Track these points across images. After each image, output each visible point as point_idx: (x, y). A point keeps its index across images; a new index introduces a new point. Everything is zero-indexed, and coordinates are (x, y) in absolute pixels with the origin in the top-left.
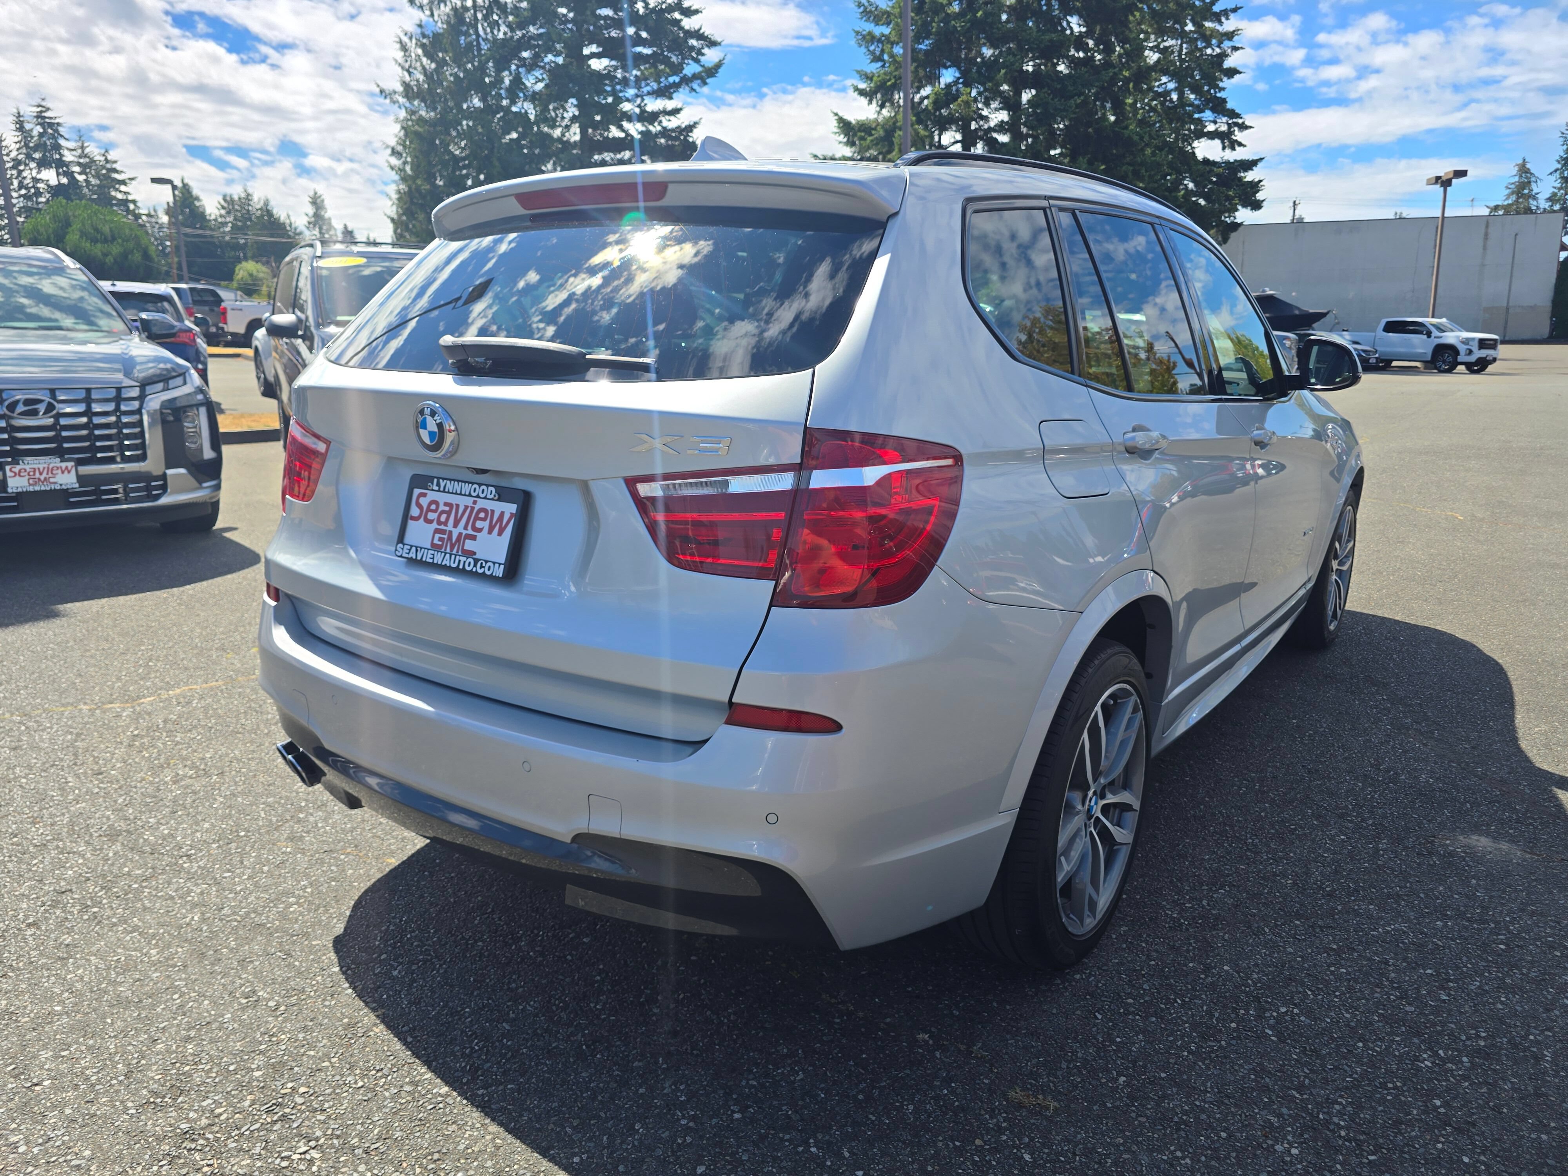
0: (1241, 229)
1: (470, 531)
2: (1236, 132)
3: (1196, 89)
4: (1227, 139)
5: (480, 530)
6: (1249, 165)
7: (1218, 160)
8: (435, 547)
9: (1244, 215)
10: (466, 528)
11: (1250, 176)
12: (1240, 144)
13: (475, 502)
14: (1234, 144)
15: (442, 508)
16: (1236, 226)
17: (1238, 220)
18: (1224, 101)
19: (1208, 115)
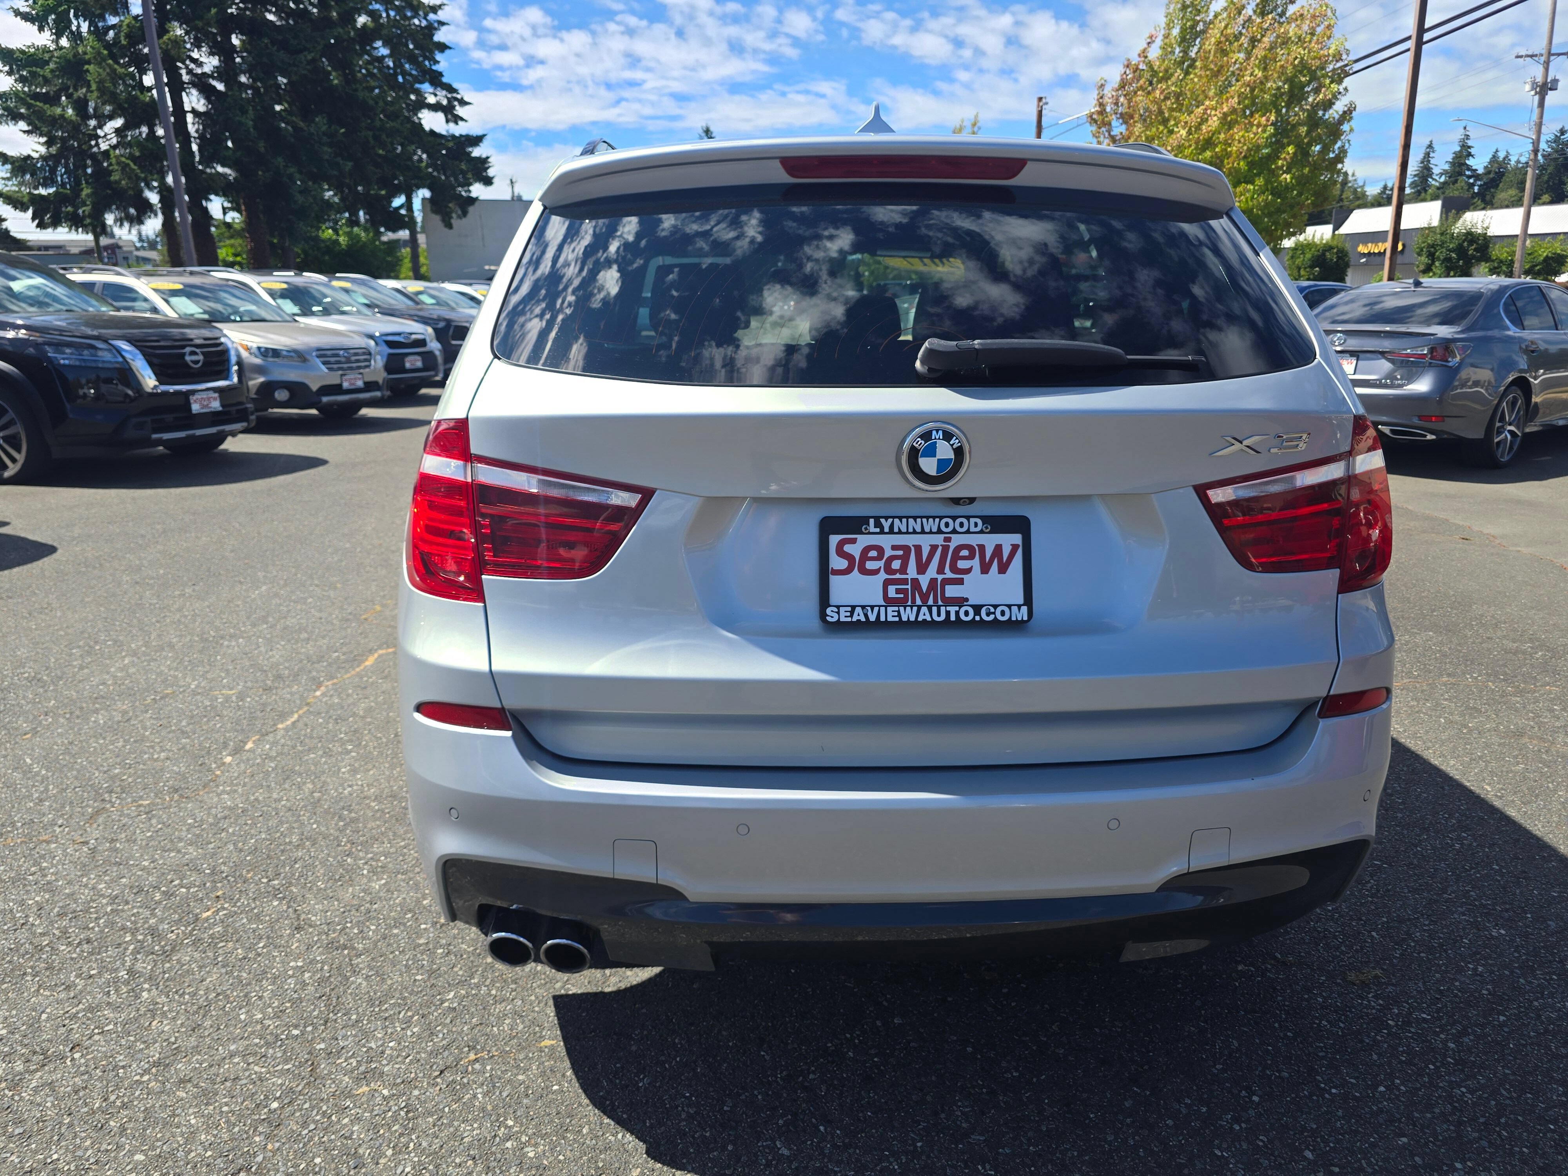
0: (477, 204)
1: (949, 574)
2: (457, 108)
3: (412, 59)
4: (449, 112)
5: (968, 571)
6: (476, 140)
7: (444, 133)
8: (889, 601)
9: (477, 190)
10: (941, 570)
11: (476, 152)
12: (462, 119)
13: (947, 540)
14: (457, 119)
15: (889, 552)
16: (473, 201)
17: (474, 195)
18: (440, 74)
19: (426, 87)
